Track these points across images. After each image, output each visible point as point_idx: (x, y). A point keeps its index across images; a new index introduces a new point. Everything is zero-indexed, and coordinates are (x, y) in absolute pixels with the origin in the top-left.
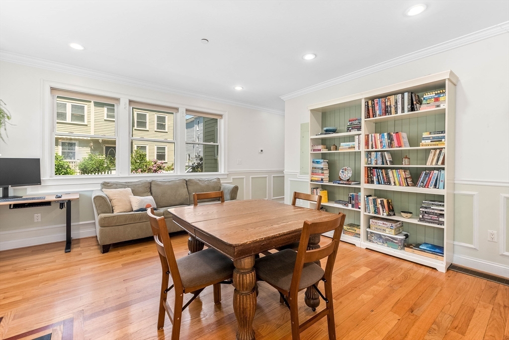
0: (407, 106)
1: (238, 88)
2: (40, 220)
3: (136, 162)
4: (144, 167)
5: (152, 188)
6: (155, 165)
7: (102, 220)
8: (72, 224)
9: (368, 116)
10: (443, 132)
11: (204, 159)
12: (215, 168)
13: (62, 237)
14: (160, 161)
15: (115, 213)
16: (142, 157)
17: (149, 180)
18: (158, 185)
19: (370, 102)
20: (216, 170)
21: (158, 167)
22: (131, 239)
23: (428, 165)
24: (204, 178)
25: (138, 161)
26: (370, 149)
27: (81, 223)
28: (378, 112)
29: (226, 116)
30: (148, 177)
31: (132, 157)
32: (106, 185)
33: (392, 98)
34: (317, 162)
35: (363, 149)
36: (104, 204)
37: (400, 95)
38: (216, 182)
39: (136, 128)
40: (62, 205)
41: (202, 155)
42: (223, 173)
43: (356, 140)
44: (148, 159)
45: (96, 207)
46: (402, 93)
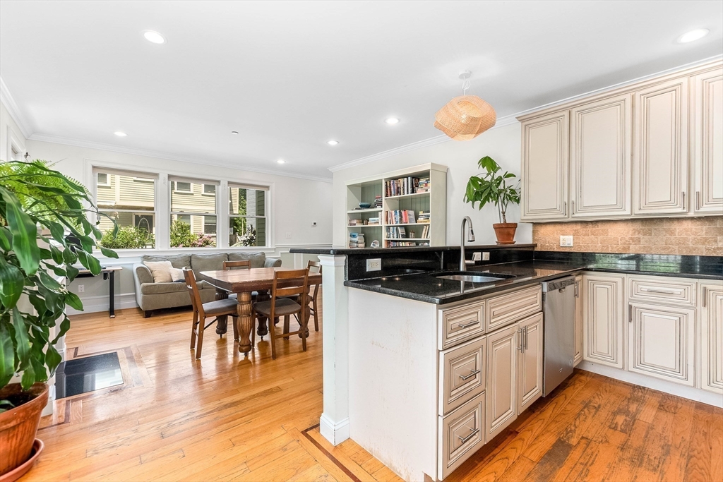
0: (410, 189)
1: (281, 162)
2: (83, 291)
3: (177, 236)
4: (187, 242)
5: (192, 262)
6: (200, 240)
7: (144, 288)
8: (115, 295)
9: (387, 196)
10: (429, 212)
11: (257, 232)
12: (262, 243)
13: (106, 307)
14: (207, 235)
15: (155, 283)
16: (184, 229)
17: (190, 254)
18: (198, 259)
19: (388, 183)
20: (264, 244)
21: (205, 242)
22: (170, 306)
23: (422, 239)
24: (247, 252)
25: (180, 234)
26: (389, 225)
27: (122, 295)
28: (393, 193)
29: (273, 187)
30: (190, 251)
31: (172, 230)
32: (146, 258)
33: (401, 180)
34: (354, 236)
35: (384, 224)
36: (145, 274)
37: (406, 179)
38: (260, 257)
39: (176, 190)
40: (105, 276)
41: (254, 227)
42: (270, 247)
43: (380, 216)
44: (192, 233)
45: (138, 277)
46: (407, 177)
